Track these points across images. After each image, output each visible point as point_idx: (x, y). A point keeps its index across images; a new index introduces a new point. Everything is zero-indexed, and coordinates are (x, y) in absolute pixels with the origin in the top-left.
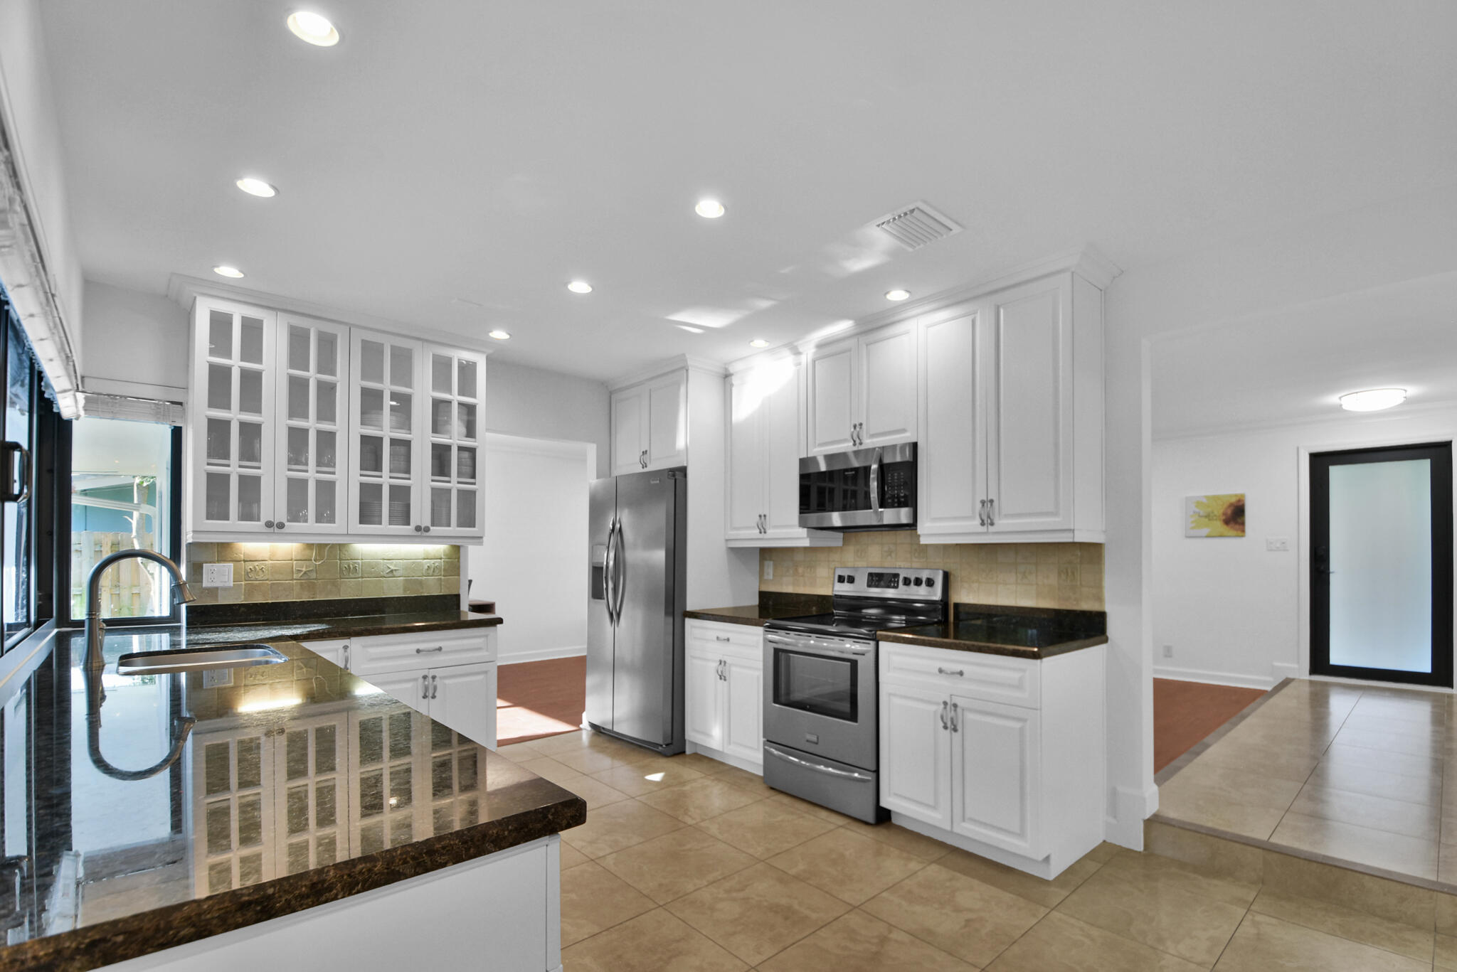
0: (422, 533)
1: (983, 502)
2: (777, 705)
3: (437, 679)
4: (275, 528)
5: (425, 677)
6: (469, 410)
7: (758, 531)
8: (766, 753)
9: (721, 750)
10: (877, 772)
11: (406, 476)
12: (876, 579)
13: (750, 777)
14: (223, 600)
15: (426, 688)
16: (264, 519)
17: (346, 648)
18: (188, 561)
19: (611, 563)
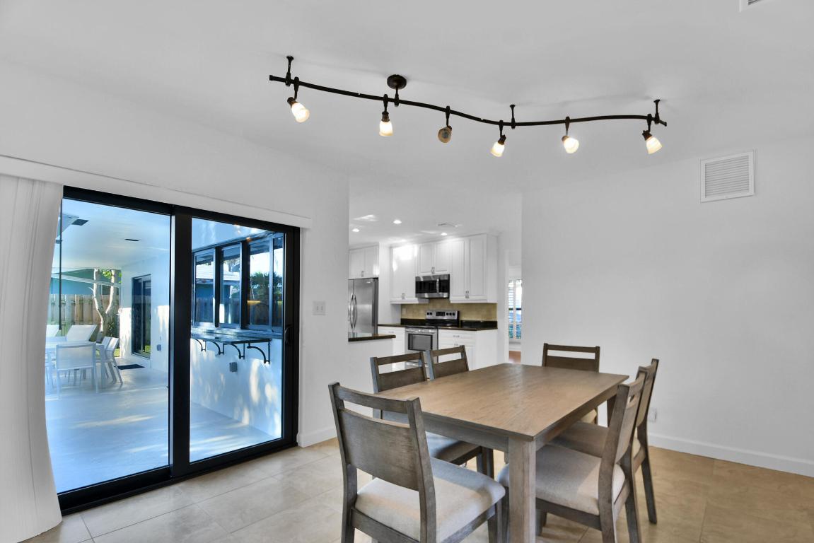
1: (466, 292)
2: (409, 350)
7: (402, 298)
12: (439, 314)
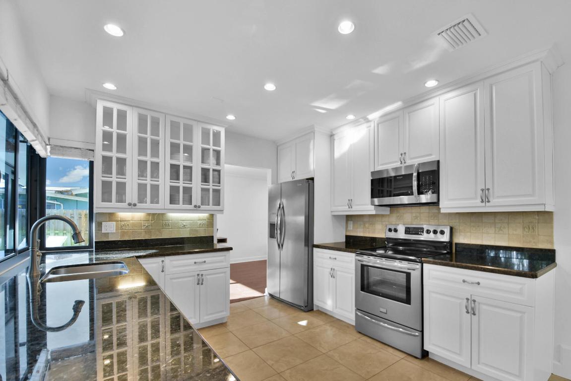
0: (197, 208)
1: (482, 190)
2: (363, 292)
3: (204, 276)
4: (132, 206)
5: (198, 275)
6: (217, 153)
7: (348, 207)
8: (356, 314)
9: (332, 310)
10: (422, 331)
11: (190, 182)
12: (410, 230)
13: (348, 326)
14: (111, 238)
15: (199, 280)
16: (127, 202)
17: (163, 261)
18: (96, 221)
19: (279, 222)
